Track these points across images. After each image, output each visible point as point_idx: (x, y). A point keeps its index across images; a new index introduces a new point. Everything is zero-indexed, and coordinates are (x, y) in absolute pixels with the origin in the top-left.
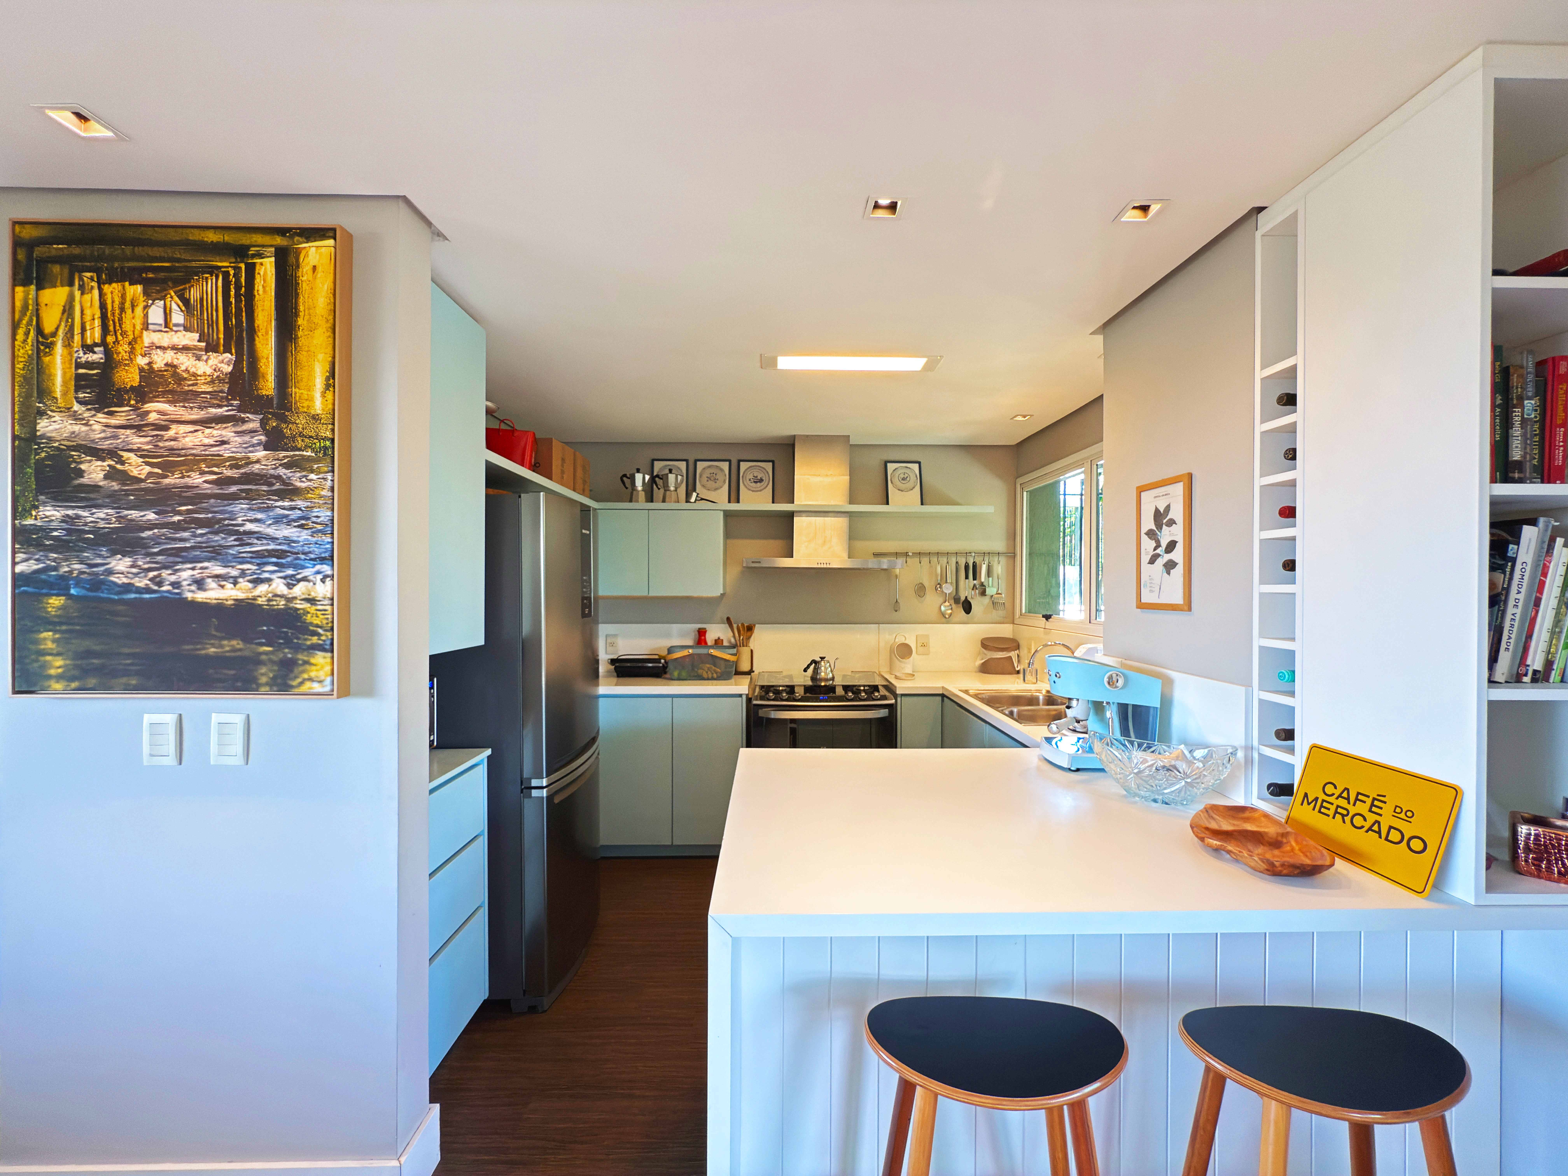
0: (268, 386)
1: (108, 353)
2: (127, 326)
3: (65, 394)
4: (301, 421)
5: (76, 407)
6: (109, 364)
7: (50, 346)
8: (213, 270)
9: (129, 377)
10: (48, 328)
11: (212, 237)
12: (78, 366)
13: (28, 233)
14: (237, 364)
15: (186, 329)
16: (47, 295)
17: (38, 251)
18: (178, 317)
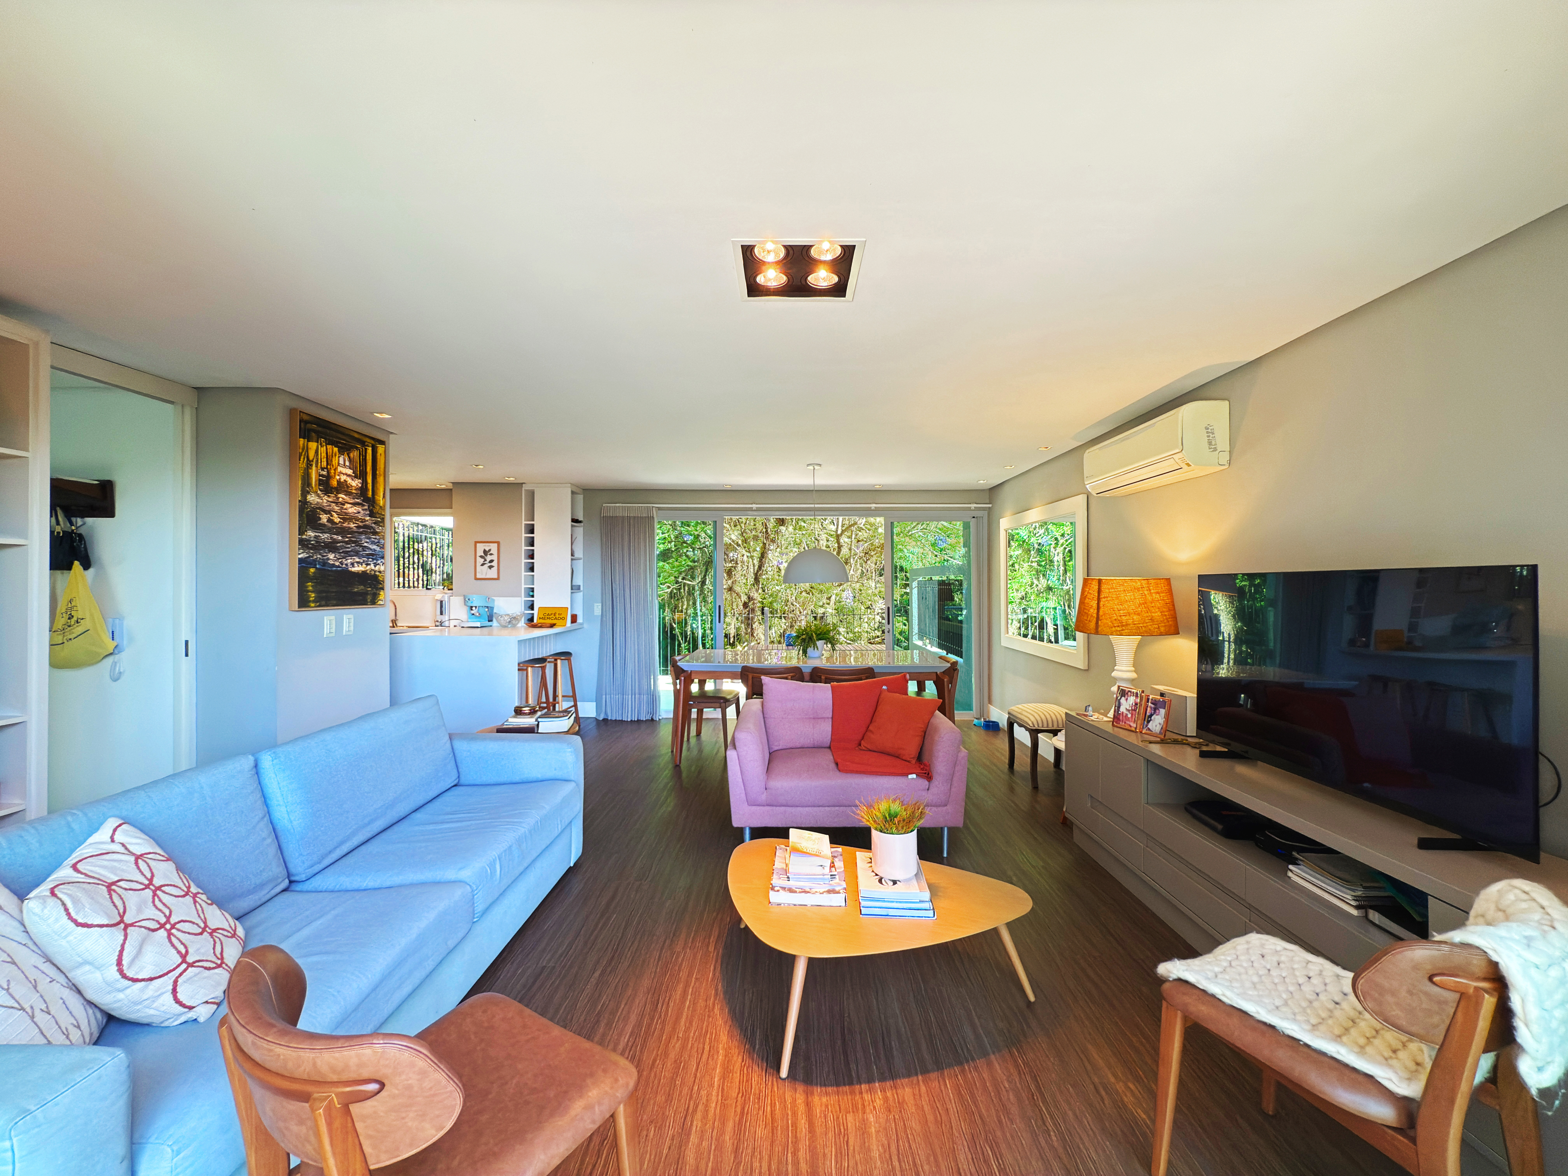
0: (370, 494)
1: (328, 472)
2: (334, 463)
3: (315, 485)
4: (378, 508)
5: (319, 492)
6: (329, 477)
7: (311, 465)
8: (357, 448)
9: (334, 483)
10: (311, 458)
11: (356, 435)
12: (320, 475)
13: (305, 417)
14: (362, 484)
15: (350, 468)
16: (310, 444)
17: (309, 426)
18: (347, 463)
